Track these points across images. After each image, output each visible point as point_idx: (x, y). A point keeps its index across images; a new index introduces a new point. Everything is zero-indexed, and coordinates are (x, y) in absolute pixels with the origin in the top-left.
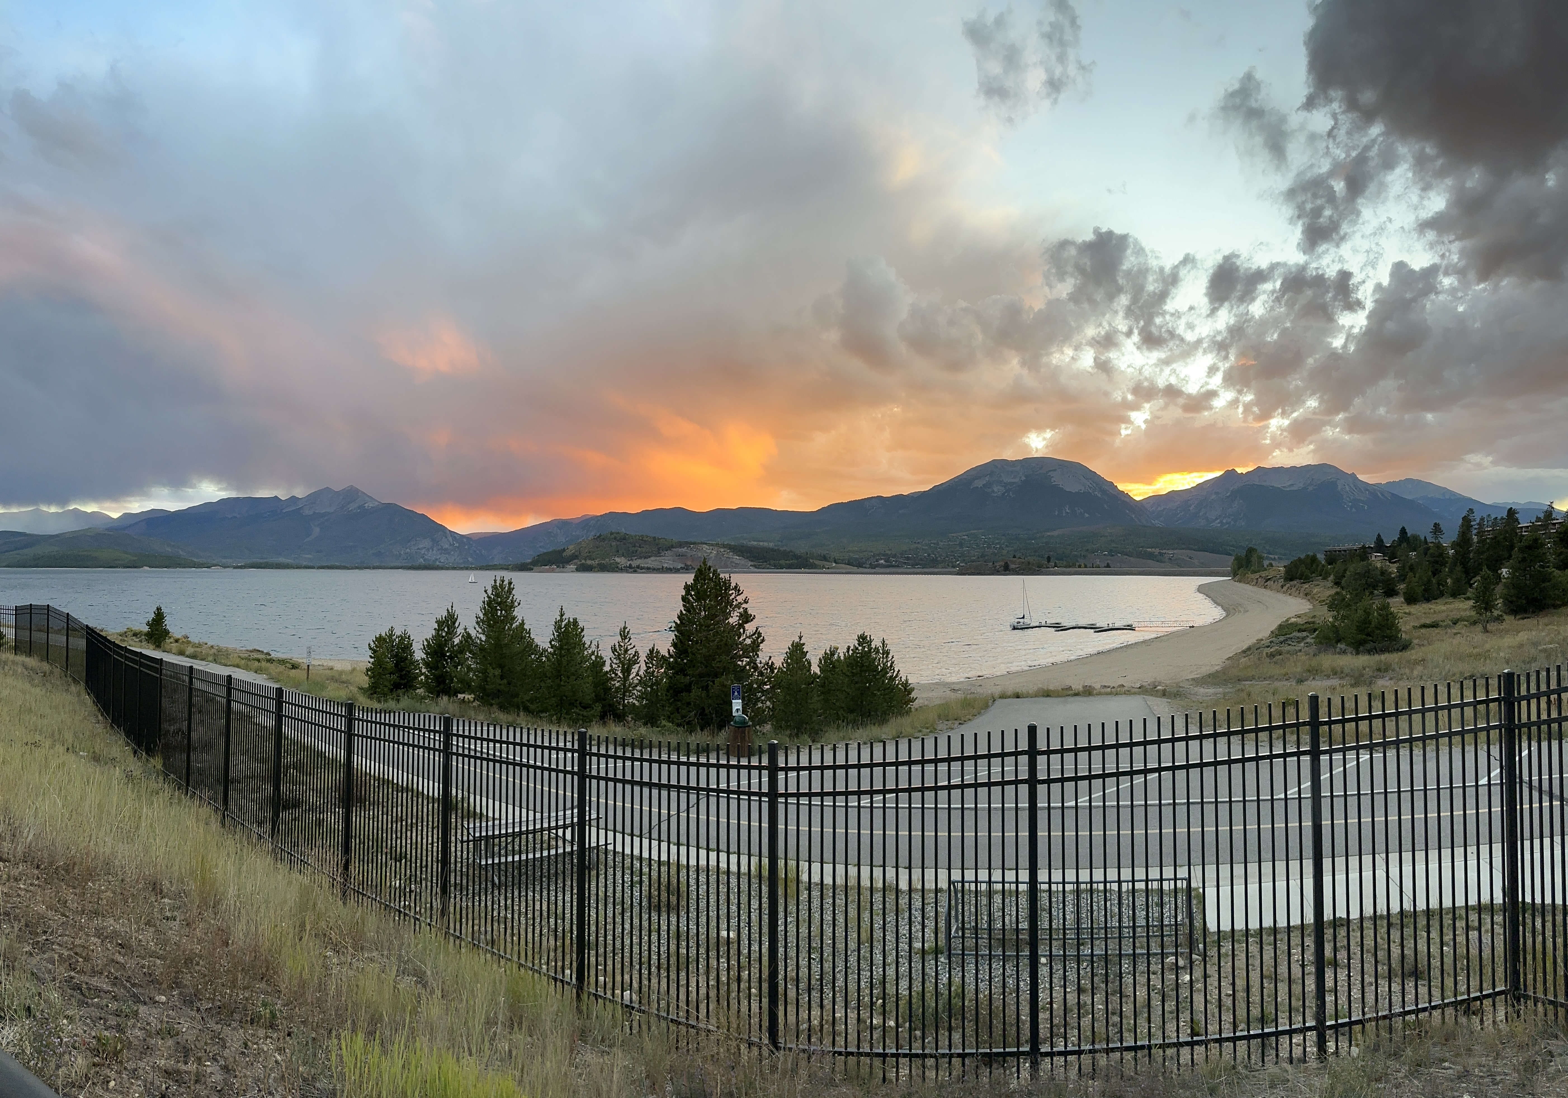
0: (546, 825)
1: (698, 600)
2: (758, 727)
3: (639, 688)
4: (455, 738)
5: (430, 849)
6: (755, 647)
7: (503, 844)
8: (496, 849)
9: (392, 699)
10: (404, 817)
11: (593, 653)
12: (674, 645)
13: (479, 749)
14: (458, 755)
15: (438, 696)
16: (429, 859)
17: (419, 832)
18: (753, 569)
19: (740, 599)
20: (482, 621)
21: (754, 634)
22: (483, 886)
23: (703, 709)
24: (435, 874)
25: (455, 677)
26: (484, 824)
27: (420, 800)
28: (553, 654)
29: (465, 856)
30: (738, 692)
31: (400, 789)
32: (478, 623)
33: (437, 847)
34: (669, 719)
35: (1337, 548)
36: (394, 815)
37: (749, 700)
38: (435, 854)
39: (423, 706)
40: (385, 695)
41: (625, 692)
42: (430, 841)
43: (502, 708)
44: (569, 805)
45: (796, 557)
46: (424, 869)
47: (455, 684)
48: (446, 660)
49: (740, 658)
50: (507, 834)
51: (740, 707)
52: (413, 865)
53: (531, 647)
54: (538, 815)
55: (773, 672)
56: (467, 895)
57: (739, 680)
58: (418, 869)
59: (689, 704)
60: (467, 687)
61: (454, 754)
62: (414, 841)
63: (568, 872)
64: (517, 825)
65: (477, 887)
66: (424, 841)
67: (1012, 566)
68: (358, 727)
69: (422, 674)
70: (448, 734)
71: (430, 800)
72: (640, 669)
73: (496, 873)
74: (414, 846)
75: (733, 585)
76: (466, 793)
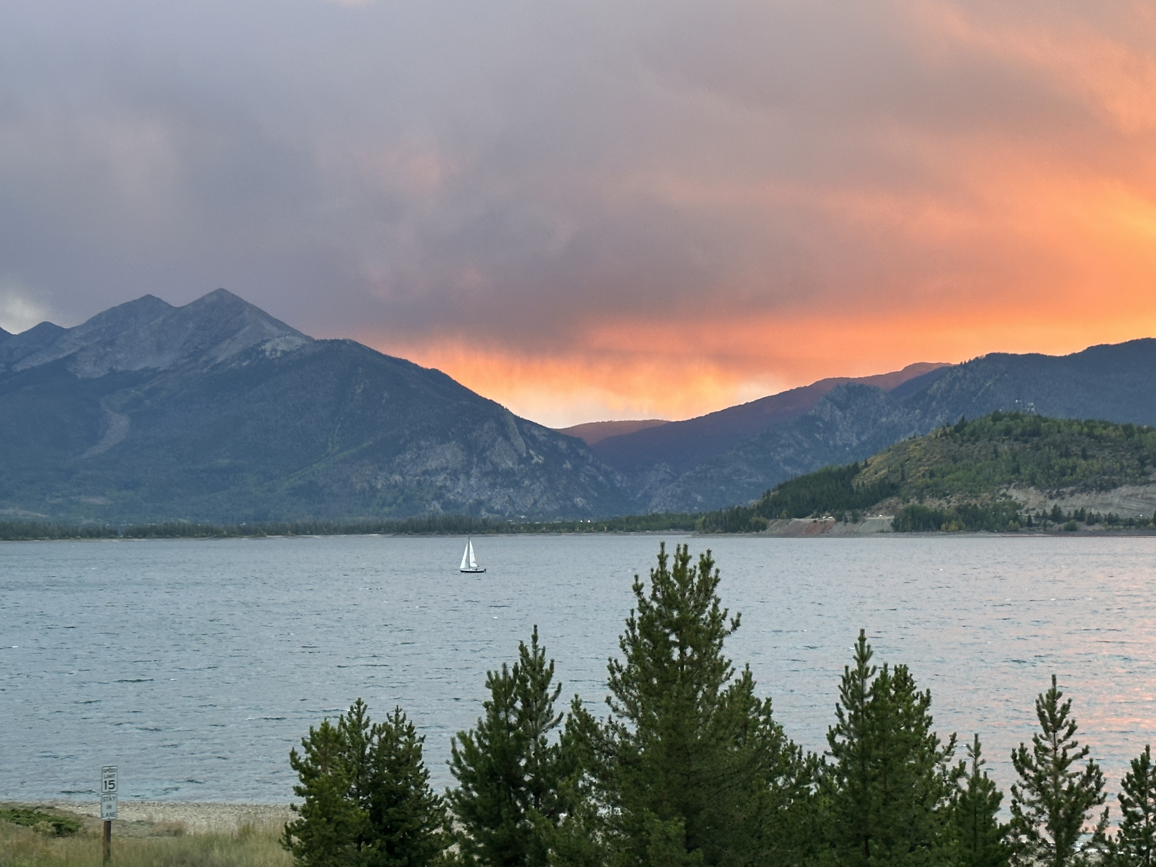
20: (628, 680)
28: (842, 772)
32: (614, 685)
69: (454, 840)
72: (1106, 820)
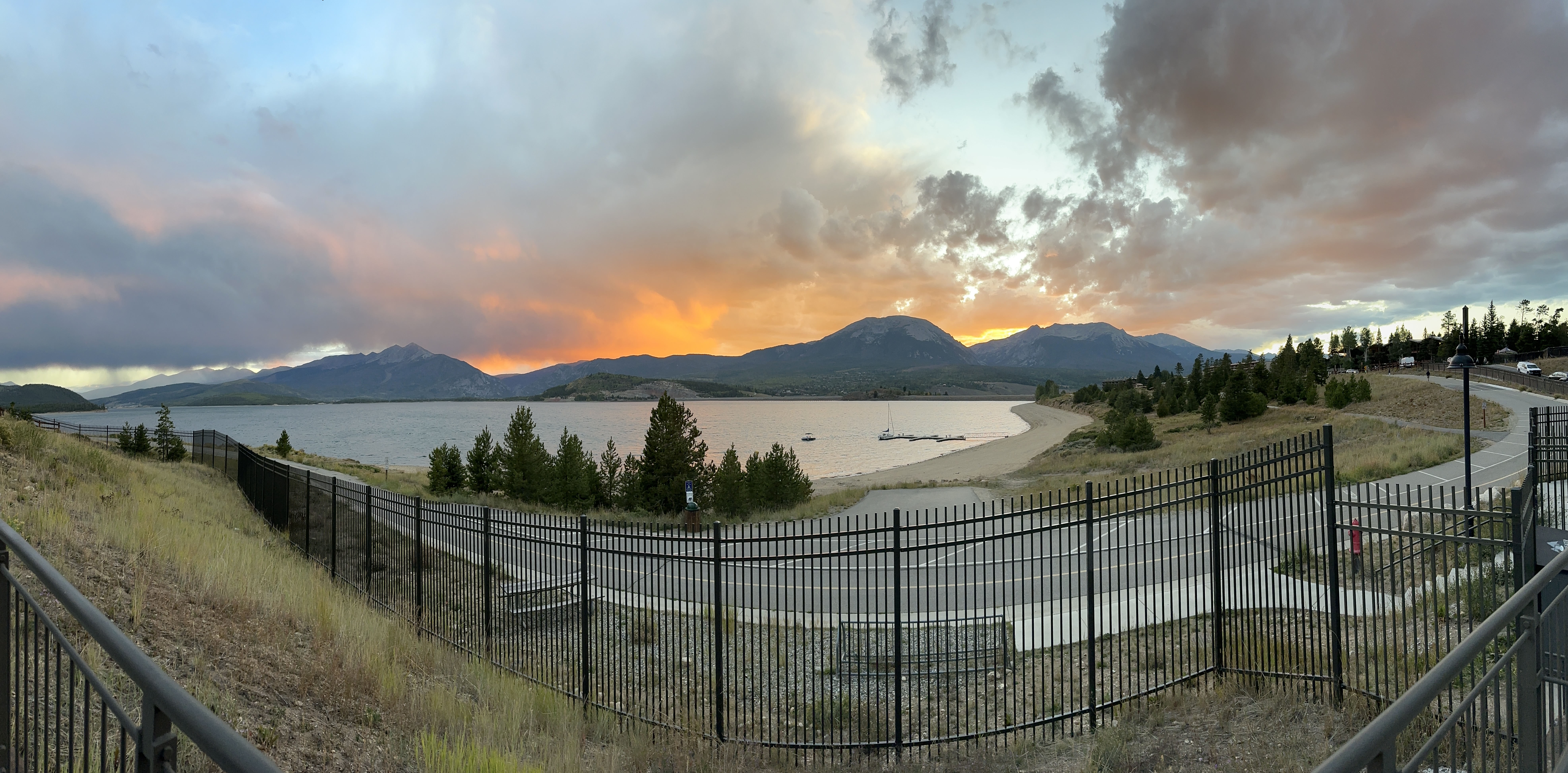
0: (559, 584)
1: (661, 420)
2: (705, 510)
3: (621, 484)
4: (492, 523)
5: (477, 602)
6: (701, 454)
7: (529, 598)
8: (524, 601)
9: (447, 494)
10: (458, 580)
11: (588, 460)
12: (645, 452)
13: (509, 530)
14: (494, 535)
15: (479, 492)
16: (477, 609)
17: (469, 590)
18: (698, 398)
19: (691, 419)
20: (509, 438)
21: (701, 444)
22: (515, 629)
23: (666, 498)
24: (481, 620)
25: (491, 478)
26: (515, 584)
27: (469, 567)
28: (560, 461)
29: (502, 607)
30: (691, 486)
31: (455, 559)
32: (506, 439)
33: (482, 600)
34: (642, 506)
35: (1112, 380)
36: (452, 577)
37: (698, 491)
38: (481, 606)
39: (469, 499)
40: (442, 491)
41: (611, 488)
42: (477, 597)
43: (525, 500)
44: (575, 569)
45: (728, 388)
46: (473, 617)
47: (492, 484)
48: (484, 466)
49: (691, 461)
50: (531, 592)
51: (692, 497)
52: (466, 614)
53: (544, 456)
54: (553, 577)
55: (715, 471)
56: (504, 635)
57: (691, 477)
58: (470, 617)
59: (656, 495)
60: (499, 485)
61: (492, 534)
62: (466, 596)
63: (575, 618)
64: (538, 584)
65: (511, 630)
66: (473, 596)
67: (880, 394)
68: (424, 515)
69: (467, 476)
70: (487, 520)
71: (476, 567)
72: (621, 470)
73: (524, 619)
74: (466, 600)
75: (686, 410)
76: (501, 563)
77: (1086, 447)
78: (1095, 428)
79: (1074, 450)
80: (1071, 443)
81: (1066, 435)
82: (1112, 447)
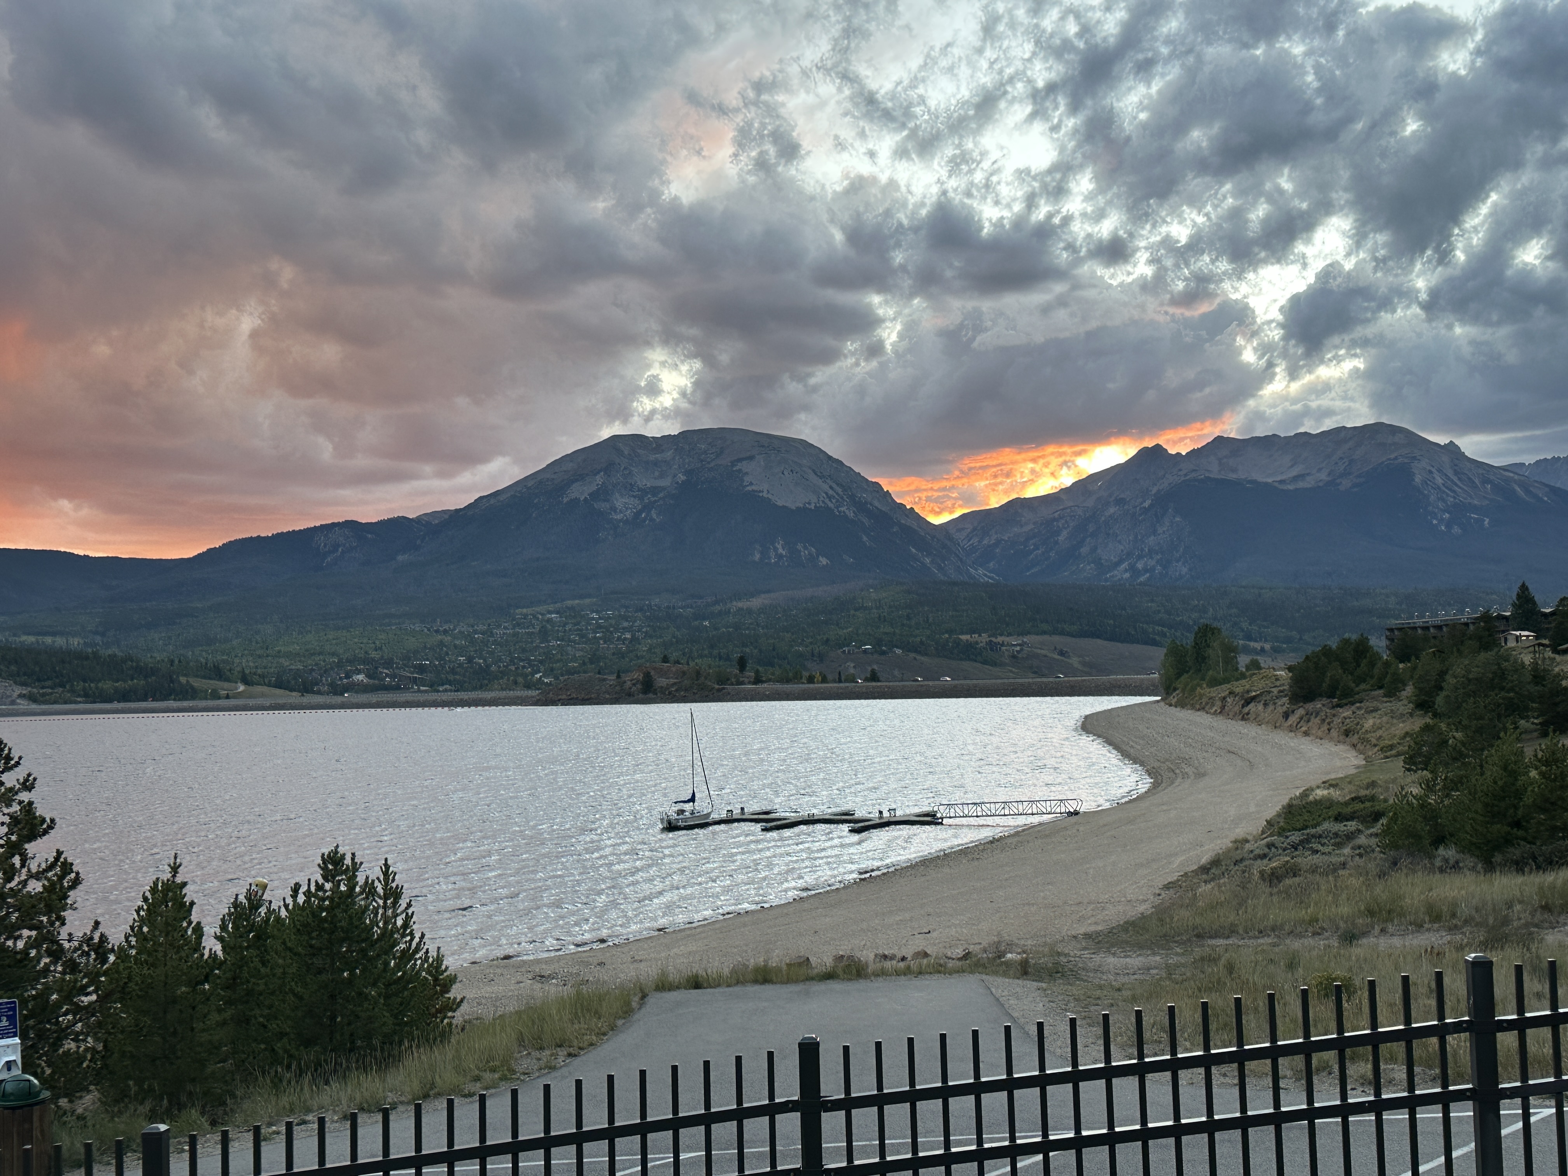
2: (63, 1102)
6: (54, 900)
18: (23, 705)
21: (51, 867)
30: (12, 1017)
35: (1419, 622)
37: (41, 1035)
51: (16, 1055)
55: (105, 960)
57: (13, 985)
67: (660, 682)
77: (1347, 851)
78: (1373, 784)
79: (1306, 860)
80: (1295, 837)
81: (1273, 809)
82: (1441, 851)
